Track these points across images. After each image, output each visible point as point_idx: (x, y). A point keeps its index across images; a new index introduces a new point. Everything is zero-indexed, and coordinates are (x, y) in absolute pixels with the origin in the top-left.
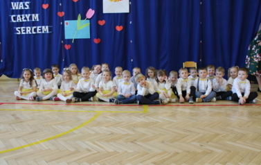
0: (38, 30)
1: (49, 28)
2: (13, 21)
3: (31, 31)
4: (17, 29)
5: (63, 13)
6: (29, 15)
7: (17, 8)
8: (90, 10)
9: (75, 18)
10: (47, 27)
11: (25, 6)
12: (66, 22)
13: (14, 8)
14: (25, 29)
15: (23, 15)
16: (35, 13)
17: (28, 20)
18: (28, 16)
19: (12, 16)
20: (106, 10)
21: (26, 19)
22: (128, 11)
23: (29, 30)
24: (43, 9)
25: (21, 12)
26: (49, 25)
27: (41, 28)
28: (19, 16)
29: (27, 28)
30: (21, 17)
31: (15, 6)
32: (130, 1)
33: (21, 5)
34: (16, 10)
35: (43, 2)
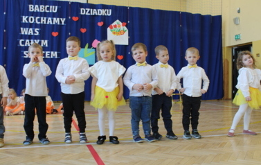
0: (47, 54)
1: (58, 54)
2: (21, 45)
4: (25, 53)
6: (38, 41)
7: (26, 33)
8: (96, 41)
9: (83, 47)
10: (56, 53)
11: (34, 32)
13: (23, 33)
15: (32, 40)
16: (44, 39)
19: (21, 41)
22: (127, 44)
24: (52, 36)
25: (30, 37)
26: (57, 51)
27: (50, 54)
28: (28, 41)
30: (30, 42)
31: (24, 31)
32: (129, 35)
33: (31, 32)
34: (25, 35)
35: (53, 31)
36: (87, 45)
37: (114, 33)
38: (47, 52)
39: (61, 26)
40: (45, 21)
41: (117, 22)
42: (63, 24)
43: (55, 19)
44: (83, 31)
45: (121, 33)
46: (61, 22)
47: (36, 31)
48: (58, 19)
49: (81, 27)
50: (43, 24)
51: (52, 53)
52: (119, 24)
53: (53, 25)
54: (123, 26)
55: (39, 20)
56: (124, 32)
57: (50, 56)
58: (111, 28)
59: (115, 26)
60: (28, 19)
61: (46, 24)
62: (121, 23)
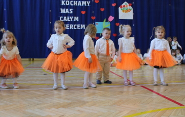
0: (78, 27)
1: (85, 26)
3: (73, 27)
5: (95, 18)
7: (64, 12)
8: (111, 17)
9: (102, 21)
11: (69, 12)
12: (96, 23)
13: (62, 12)
14: (69, 26)
16: (76, 16)
17: (72, 20)
18: (71, 18)
19: (61, 17)
20: (121, 17)
21: (70, 19)
22: (132, 19)
23: (71, 27)
24: (82, 14)
25: (67, 15)
26: (85, 24)
27: (80, 26)
28: (65, 17)
29: (71, 25)
30: (67, 18)
31: (63, 11)
32: (134, 12)
33: (67, 11)
34: (63, 14)
35: (82, 10)
36: (105, 20)
37: (123, 11)
38: (78, 25)
39: (87, 6)
40: (76, 3)
41: (125, 3)
42: (88, 5)
43: (83, 2)
44: (102, 10)
45: (128, 11)
46: (87, 4)
47: (70, 10)
48: (85, 2)
49: (101, 7)
50: (75, 6)
51: (82, 25)
52: (126, 5)
53: (82, 6)
54: (129, 6)
55: (73, 3)
56: (130, 10)
57: (80, 27)
58: (121, 8)
59: (124, 6)
60: (65, 3)
61: (77, 6)
62: (128, 4)
